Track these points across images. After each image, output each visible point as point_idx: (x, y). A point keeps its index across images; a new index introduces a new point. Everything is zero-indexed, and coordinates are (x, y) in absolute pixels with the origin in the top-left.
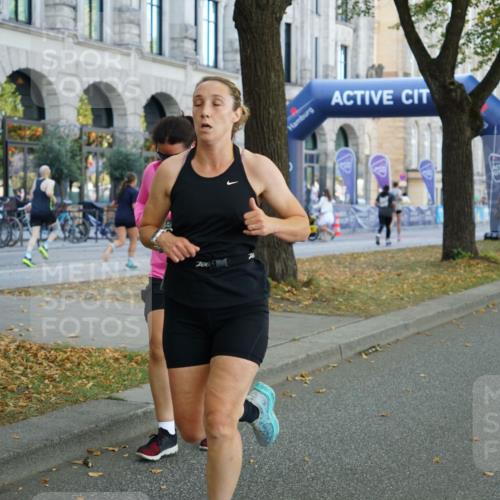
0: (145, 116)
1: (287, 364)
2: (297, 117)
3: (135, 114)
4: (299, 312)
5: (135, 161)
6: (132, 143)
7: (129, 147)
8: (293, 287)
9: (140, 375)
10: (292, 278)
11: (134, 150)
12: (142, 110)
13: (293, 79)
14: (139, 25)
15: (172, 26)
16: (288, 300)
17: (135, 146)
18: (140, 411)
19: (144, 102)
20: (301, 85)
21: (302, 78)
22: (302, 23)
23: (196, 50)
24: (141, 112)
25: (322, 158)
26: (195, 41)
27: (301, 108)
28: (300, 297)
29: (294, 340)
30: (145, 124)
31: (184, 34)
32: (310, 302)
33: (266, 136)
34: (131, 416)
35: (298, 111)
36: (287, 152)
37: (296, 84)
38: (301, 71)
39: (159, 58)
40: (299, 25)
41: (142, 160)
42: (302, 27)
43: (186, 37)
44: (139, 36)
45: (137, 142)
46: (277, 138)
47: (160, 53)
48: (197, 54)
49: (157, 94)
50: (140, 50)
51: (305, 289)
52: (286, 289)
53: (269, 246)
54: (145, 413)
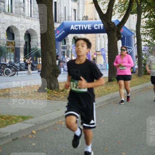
0: (7, 34)
1: (56, 118)
2: (59, 34)
3: (3, 33)
4: (60, 101)
5: (3, 49)
6: (2, 43)
7: (1, 44)
8: (58, 92)
9: (5, 123)
10: (57, 89)
11: (3, 46)
12: (6, 32)
13: (57, 21)
14: (4, 2)
15: (16, 3)
16: (56, 96)
17: (3, 44)
18: (5, 135)
19: (6, 29)
20: (60, 23)
21: (60, 20)
22: (60, 1)
23: (24, 11)
24: (5, 32)
25: (68, 47)
26: (24, 8)
27: (60, 31)
28: (60, 95)
29: (58, 110)
30: (7, 37)
31: (20, 6)
32: (64, 97)
33: (48, 40)
34: (2, 137)
35: (59, 32)
36: (55, 46)
37: (58, 23)
38: (60, 18)
39: (11, 14)
40: (59, 3)
41: (6, 49)
42: (60, 3)
43: (20, 7)
44: (4, 6)
45: (4, 43)
46: (51, 41)
47: (12, 12)
48: (24, 12)
49: (11, 26)
50: (4, 11)
51: (62, 92)
52: (55, 93)
53: (49, 78)
54: (7, 136)
